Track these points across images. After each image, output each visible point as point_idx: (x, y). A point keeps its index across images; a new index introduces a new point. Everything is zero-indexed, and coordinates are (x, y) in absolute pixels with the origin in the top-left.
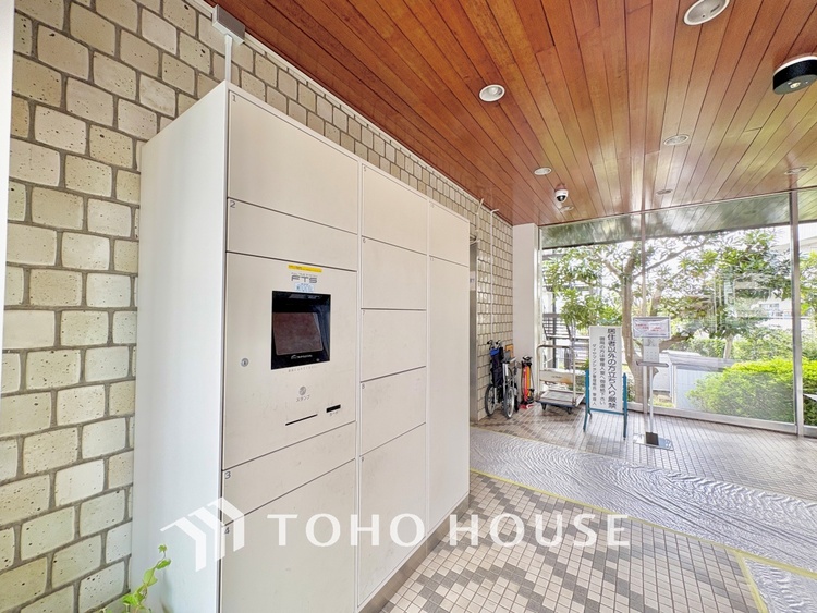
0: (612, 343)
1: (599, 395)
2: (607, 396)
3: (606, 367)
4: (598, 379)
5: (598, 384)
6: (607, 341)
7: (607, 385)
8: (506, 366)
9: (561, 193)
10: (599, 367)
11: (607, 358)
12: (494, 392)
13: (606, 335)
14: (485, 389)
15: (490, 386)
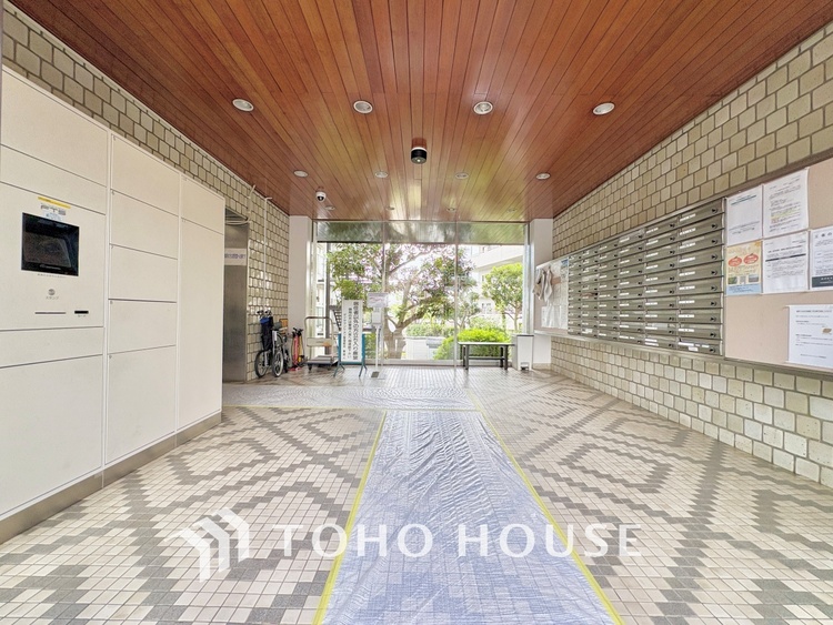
0: (356, 313)
1: (347, 353)
2: (352, 351)
3: (352, 330)
4: (347, 339)
5: (347, 342)
6: (353, 311)
7: (353, 343)
8: (275, 333)
9: (320, 194)
10: (347, 331)
11: (353, 324)
12: (264, 357)
13: (352, 307)
14: (255, 354)
15: (260, 352)
